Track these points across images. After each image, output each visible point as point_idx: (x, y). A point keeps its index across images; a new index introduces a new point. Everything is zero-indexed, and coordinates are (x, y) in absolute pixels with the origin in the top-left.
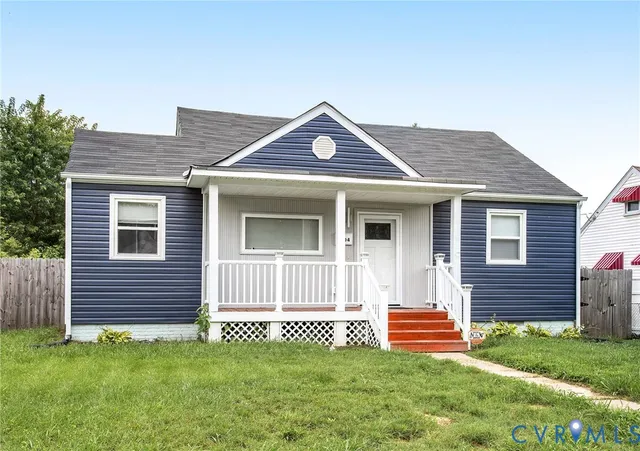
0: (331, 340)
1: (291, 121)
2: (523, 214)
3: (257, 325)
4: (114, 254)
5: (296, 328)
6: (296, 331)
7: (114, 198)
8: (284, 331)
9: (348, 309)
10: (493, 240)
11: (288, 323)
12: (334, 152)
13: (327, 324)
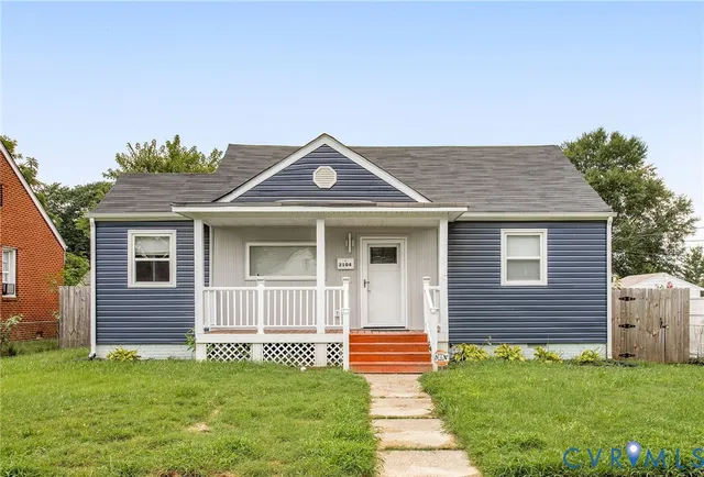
0: (312, 360)
1: (299, 149)
2: (544, 233)
3: (241, 346)
4: (132, 283)
5: (277, 349)
6: (277, 352)
7: (132, 234)
8: (266, 352)
9: (328, 331)
10: (509, 261)
11: (270, 345)
12: (335, 181)
13: (309, 346)
